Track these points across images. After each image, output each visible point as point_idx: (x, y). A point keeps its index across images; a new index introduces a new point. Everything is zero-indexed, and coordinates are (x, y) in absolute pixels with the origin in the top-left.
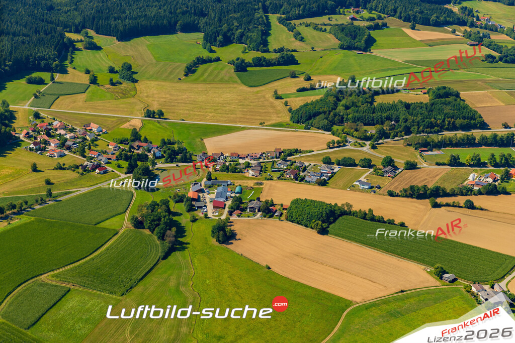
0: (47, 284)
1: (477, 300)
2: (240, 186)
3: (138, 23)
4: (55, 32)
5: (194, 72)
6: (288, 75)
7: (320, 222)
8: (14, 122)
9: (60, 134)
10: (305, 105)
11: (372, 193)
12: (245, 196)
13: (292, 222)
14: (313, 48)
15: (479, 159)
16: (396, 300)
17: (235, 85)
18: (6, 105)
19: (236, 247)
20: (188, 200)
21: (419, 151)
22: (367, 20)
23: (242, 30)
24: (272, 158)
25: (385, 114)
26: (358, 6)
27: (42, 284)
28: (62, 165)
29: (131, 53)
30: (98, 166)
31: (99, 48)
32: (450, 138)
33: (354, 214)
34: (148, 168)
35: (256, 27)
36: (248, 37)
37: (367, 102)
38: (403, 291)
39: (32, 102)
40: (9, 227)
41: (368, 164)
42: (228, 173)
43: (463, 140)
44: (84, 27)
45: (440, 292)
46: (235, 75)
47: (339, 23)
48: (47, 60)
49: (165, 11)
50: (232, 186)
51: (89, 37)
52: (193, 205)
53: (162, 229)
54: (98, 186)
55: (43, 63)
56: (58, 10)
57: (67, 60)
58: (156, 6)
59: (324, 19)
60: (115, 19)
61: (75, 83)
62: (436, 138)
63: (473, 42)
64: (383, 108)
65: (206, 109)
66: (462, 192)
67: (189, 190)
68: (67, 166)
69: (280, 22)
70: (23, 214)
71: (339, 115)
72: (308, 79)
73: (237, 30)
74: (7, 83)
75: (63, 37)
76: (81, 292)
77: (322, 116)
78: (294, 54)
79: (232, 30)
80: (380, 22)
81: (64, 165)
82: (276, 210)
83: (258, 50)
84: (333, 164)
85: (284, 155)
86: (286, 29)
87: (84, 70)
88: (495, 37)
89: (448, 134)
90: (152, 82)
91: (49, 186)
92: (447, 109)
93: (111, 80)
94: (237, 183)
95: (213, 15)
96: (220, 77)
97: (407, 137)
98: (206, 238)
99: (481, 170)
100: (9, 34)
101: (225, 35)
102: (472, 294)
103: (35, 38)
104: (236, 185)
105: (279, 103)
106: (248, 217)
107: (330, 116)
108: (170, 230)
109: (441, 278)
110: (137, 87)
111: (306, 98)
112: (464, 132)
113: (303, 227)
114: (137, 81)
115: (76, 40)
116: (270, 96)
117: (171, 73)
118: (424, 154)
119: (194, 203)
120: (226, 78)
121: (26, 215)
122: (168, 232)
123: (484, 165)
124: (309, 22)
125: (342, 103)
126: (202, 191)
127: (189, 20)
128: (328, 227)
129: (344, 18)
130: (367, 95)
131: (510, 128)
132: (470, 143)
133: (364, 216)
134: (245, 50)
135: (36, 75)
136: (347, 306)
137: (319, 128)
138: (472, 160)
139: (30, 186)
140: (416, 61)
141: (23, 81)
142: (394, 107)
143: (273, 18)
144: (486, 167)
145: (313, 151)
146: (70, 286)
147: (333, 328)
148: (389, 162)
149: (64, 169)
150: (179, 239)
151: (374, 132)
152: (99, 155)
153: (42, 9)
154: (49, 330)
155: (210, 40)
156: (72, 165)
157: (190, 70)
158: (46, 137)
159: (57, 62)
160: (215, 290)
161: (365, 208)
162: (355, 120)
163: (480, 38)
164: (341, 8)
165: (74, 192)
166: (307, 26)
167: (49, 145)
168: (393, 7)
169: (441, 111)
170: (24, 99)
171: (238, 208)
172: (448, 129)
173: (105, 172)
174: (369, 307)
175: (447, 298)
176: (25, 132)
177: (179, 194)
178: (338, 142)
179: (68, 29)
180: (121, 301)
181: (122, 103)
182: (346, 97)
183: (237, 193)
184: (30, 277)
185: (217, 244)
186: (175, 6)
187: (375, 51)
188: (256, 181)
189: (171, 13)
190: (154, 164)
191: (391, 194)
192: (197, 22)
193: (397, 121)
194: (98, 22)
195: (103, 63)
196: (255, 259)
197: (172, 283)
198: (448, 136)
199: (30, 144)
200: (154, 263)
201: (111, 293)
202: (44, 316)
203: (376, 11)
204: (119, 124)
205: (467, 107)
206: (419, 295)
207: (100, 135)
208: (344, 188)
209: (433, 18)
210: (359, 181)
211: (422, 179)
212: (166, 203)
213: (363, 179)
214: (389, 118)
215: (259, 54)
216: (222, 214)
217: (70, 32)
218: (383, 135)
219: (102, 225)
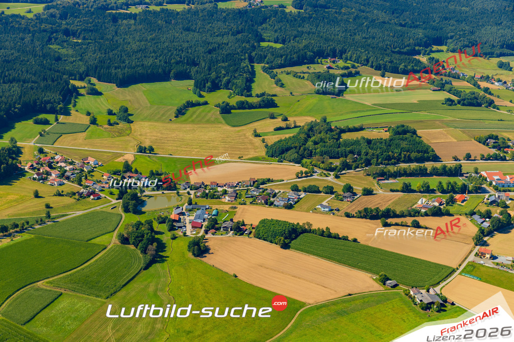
0: (42, 289)
1: (413, 301)
2: (217, 209)
3: (136, 71)
4: (61, 80)
5: (184, 114)
6: (268, 116)
7: (282, 238)
8: (21, 157)
9: (61, 166)
10: (279, 141)
11: (332, 215)
12: (220, 218)
13: (259, 238)
14: (291, 93)
15: (428, 187)
16: (344, 302)
17: (220, 125)
18: (14, 142)
19: (208, 259)
20: (169, 221)
21: (376, 180)
22: (342, 69)
23: (229, 78)
24: (247, 186)
25: (349, 149)
26: (334, 56)
27: (38, 289)
28: (61, 192)
29: (128, 98)
30: (93, 193)
31: (100, 94)
32: (404, 169)
33: (314, 232)
34: (137, 194)
35: (241, 75)
36: (233, 84)
37: (334, 139)
38: (350, 295)
39: (38, 139)
40: (12, 243)
41: (330, 191)
42: (207, 199)
43: (416, 170)
44: (87, 75)
45: (383, 295)
46: (220, 117)
47: (317, 71)
48: (52, 103)
49: (160, 61)
50: (209, 210)
51: (92, 84)
52: (173, 225)
53: (144, 244)
54: (92, 209)
55: (48, 106)
56: (65, 60)
57: (70, 103)
58: (152, 57)
59: (304, 68)
60: (116, 68)
61: (76, 124)
62: (392, 169)
63: (436, 88)
64: (347, 144)
65: (192, 145)
66: (410, 214)
67: (171, 214)
68: (65, 193)
69: (263, 71)
70: (24, 232)
71: (309, 150)
72: (286, 119)
73: (224, 77)
74: (16, 124)
75: (67, 83)
76: (71, 295)
77: (293, 150)
78: (274, 98)
79: (220, 77)
80: (353, 71)
81: (62, 192)
82: (247, 229)
83: (242, 95)
84: (300, 191)
85: (258, 183)
86: (269, 77)
87: (85, 112)
88: (456, 84)
89: (403, 166)
90: (146, 123)
91: (48, 210)
92: (404, 144)
93: (109, 121)
94: (214, 207)
95: (203, 64)
96: (207, 118)
97: (367, 168)
98: (183, 253)
99: (430, 196)
100: (20, 82)
101: (213, 82)
102: (410, 297)
103: (42, 84)
104: (213, 208)
105: (258, 141)
106: (222, 235)
107: (300, 151)
108: (152, 245)
109: (384, 284)
110: (132, 127)
111: (281, 136)
112: (417, 164)
113: (269, 243)
114: (132, 122)
115: (80, 87)
116: (250, 135)
117: (163, 115)
118: (381, 182)
119: (175, 224)
120: (212, 119)
121: (27, 233)
122: (150, 247)
123: (433, 191)
124: (289, 71)
125: (311, 139)
126: (182, 214)
127: (182, 69)
128: (290, 243)
129: (320, 67)
130: (334, 133)
131: (460, 160)
132: (423, 173)
133: (322, 233)
134: (231, 94)
135: (42, 116)
136: (301, 307)
137: (290, 161)
138: (422, 187)
139: (31, 210)
140: (383, 104)
141: (30, 122)
142: (357, 142)
143: (258, 67)
144: (435, 193)
145: (283, 181)
146: (62, 291)
147: (287, 325)
148: (349, 189)
149: (63, 195)
150: (160, 253)
151: (338, 164)
152: (94, 184)
153: (50, 60)
154: (42, 326)
155: (200, 86)
156: (69, 192)
157: (180, 112)
158: (48, 169)
159: (61, 106)
160: (188, 295)
161: (323, 227)
162: (322, 154)
163: (442, 84)
164: (319, 58)
165: (70, 214)
166: (288, 74)
167: (51, 175)
168: (366, 57)
169: (398, 146)
170: (30, 137)
171: (213, 227)
172: (404, 162)
173: (99, 198)
174: (319, 307)
175: (388, 300)
176: (30, 164)
177: (162, 216)
178: (306, 173)
179: (73, 77)
180: (105, 303)
181: (118, 140)
182: (316, 135)
183: (214, 215)
184: (28, 283)
185: (193, 257)
186: (170, 57)
187: (347, 96)
188: (231, 206)
189: (166, 62)
190: (142, 191)
191: (348, 215)
192: (189, 70)
193: (359, 154)
194: (100, 71)
195: (103, 106)
196: (225, 270)
197: (151, 289)
198: (403, 167)
199: (34, 175)
200: (137, 272)
201: (97, 296)
202: (39, 314)
203: (351, 61)
204: (114, 158)
205: (421, 143)
206: (364, 298)
207: (96, 167)
208: (307, 211)
209: (402, 66)
210: (321, 205)
211: (377, 203)
212: (150, 223)
213: (324, 203)
214: (352, 152)
215: (243, 98)
216: (199, 233)
217: (75, 79)
218: (346, 166)
219: (93, 241)
